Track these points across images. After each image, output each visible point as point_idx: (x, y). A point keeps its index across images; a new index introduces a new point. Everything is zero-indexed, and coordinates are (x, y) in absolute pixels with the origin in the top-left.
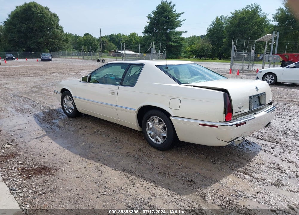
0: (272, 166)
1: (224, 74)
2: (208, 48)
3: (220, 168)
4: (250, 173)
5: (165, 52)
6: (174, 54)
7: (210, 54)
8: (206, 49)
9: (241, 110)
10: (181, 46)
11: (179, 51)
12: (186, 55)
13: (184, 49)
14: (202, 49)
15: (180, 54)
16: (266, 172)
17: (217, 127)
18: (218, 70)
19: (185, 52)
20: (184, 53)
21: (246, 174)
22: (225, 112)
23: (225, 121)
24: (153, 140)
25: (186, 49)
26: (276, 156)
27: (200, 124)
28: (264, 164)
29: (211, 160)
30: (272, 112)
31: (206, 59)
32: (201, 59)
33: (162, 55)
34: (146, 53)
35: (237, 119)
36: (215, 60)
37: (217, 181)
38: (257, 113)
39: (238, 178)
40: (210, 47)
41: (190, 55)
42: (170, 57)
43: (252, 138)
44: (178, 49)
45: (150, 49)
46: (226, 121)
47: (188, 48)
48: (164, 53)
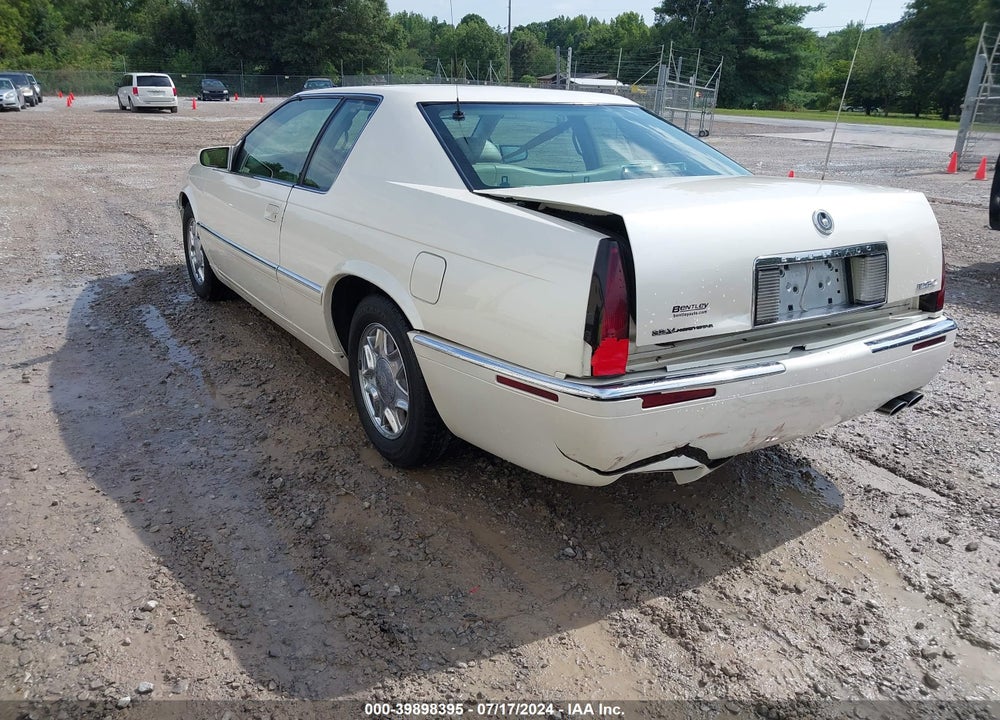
0: (835, 606)
1: (927, 170)
2: (898, 74)
3: (575, 582)
4: (693, 631)
5: (718, 81)
6: (765, 93)
7: (903, 94)
8: (889, 74)
9: (697, 320)
10: (795, 62)
11: (786, 83)
12: (812, 96)
13: (802, 76)
14: (876, 73)
15: (785, 91)
16: (778, 635)
17: (554, 397)
18: (908, 155)
19: (812, 87)
20: (807, 90)
21: (672, 634)
22: (592, 334)
23: (588, 374)
24: (377, 421)
25: (817, 76)
26: (889, 558)
27: (501, 379)
28: (798, 591)
29: (565, 537)
30: (915, 348)
31: (886, 116)
32: (868, 114)
33: (700, 91)
34: (640, 82)
35: (665, 369)
36: (924, 121)
37: (507, 647)
38: (808, 346)
39: (622, 645)
40: (911, 66)
41: (828, 100)
42: (747, 101)
43: (841, 451)
44: (780, 75)
45: (658, 67)
46: (594, 376)
47: (826, 72)
48: (712, 85)
